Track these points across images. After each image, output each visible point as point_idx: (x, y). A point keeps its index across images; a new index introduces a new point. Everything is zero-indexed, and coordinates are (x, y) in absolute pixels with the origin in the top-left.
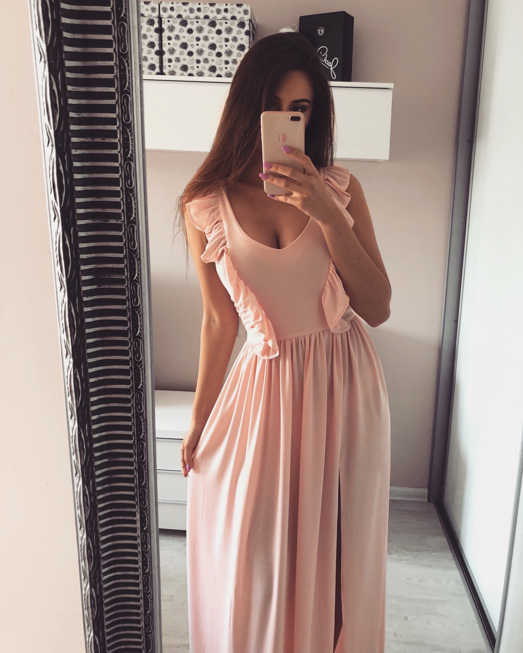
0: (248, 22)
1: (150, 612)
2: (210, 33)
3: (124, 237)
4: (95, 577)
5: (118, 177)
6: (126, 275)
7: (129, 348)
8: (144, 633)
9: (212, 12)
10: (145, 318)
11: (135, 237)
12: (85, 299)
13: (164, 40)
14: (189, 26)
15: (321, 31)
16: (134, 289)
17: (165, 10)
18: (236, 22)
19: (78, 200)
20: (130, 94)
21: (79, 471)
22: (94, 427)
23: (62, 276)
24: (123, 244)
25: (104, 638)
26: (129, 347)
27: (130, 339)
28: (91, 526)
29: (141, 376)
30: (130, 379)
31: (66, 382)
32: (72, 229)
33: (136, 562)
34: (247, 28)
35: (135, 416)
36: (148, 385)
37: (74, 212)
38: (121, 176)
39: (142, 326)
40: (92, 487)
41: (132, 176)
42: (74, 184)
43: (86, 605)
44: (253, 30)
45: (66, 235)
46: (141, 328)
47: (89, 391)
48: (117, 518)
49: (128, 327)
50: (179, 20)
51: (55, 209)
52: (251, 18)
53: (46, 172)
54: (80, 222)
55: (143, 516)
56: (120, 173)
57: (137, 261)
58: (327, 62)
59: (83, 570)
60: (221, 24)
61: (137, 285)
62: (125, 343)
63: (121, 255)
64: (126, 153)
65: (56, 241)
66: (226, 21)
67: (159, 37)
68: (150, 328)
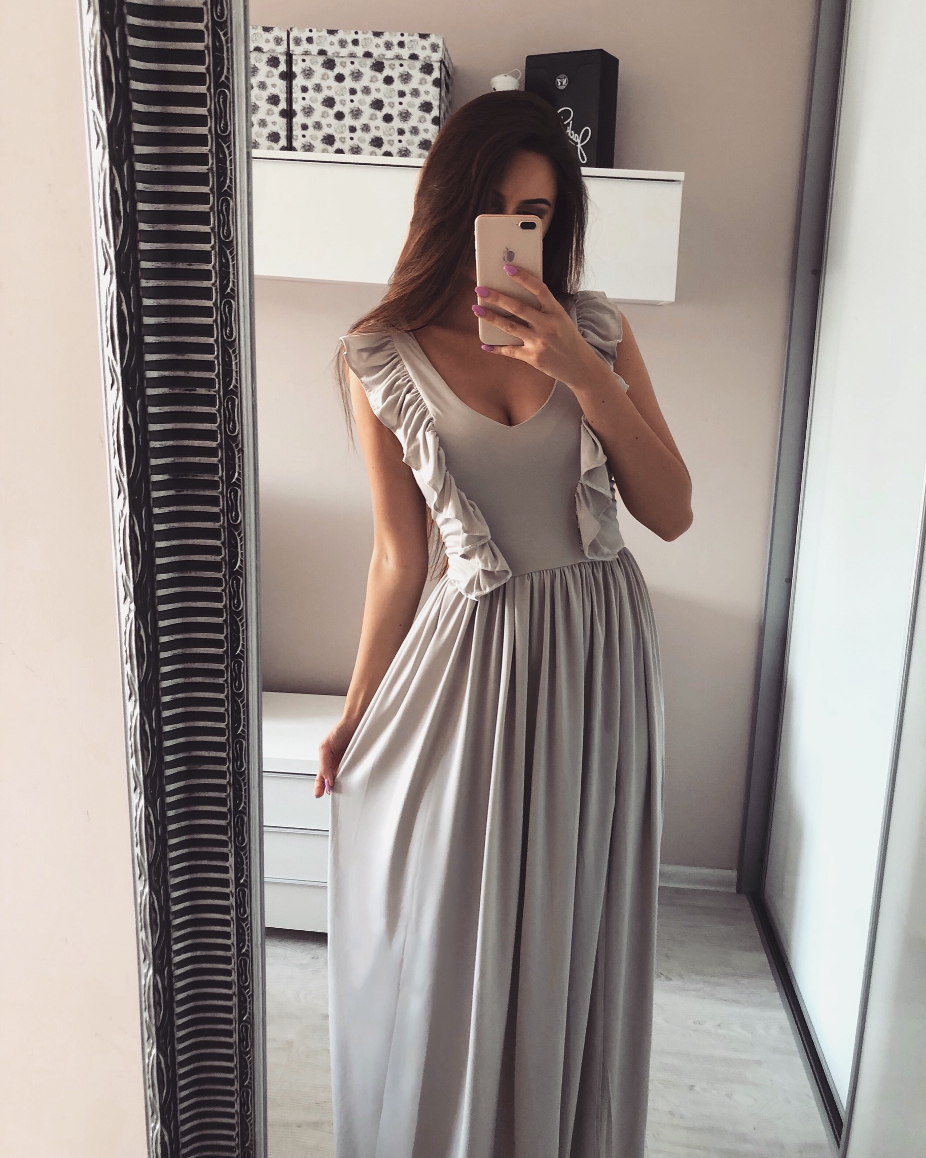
0: (439, 64)
1: (247, 1017)
2: (373, 82)
3: (218, 415)
4: (161, 957)
5: (211, 323)
6: (220, 474)
7: (223, 590)
8: (237, 1052)
9: (377, 46)
10: (248, 543)
11: (236, 415)
12: (156, 511)
13: (296, 91)
14: (338, 70)
15: (562, 82)
16: (233, 497)
17: (298, 41)
18: (418, 64)
19: (149, 357)
20: (231, 197)
21: (140, 785)
22: (166, 714)
23: (121, 475)
24: (217, 427)
25: (174, 1058)
26: (223, 588)
27: (224, 576)
28: (157, 873)
29: (241, 634)
30: (223, 638)
31: (123, 641)
32: (138, 402)
33: (227, 935)
34: (436, 74)
35: (230, 698)
36: (252, 650)
37: (143, 377)
38: (216, 321)
39: (244, 555)
40: (160, 811)
41: (233, 323)
42: (143, 333)
43: (147, 1002)
44: (447, 78)
45: (128, 410)
46: (242, 558)
47: (158, 656)
48: (199, 862)
49: (221, 557)
50: (321, 59)
51: (112, 370)
52: (443, 57)
53: (101, 314)
54: (151, 392)
55: (239, 860)
56: (214, 317)
57: (239, 454)
58: (572, 135)
59: (143, 945)
60: (392, 67)
61: (237, 490)
62: (217, 582)
63: (214, 444)
64: (223, 287)
65: (113, 420)
66: (402, 62)
67: (287, 87)
68: (256, 559)
